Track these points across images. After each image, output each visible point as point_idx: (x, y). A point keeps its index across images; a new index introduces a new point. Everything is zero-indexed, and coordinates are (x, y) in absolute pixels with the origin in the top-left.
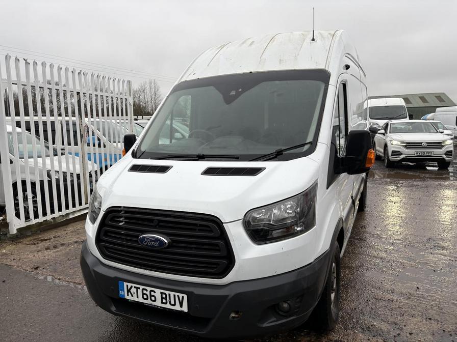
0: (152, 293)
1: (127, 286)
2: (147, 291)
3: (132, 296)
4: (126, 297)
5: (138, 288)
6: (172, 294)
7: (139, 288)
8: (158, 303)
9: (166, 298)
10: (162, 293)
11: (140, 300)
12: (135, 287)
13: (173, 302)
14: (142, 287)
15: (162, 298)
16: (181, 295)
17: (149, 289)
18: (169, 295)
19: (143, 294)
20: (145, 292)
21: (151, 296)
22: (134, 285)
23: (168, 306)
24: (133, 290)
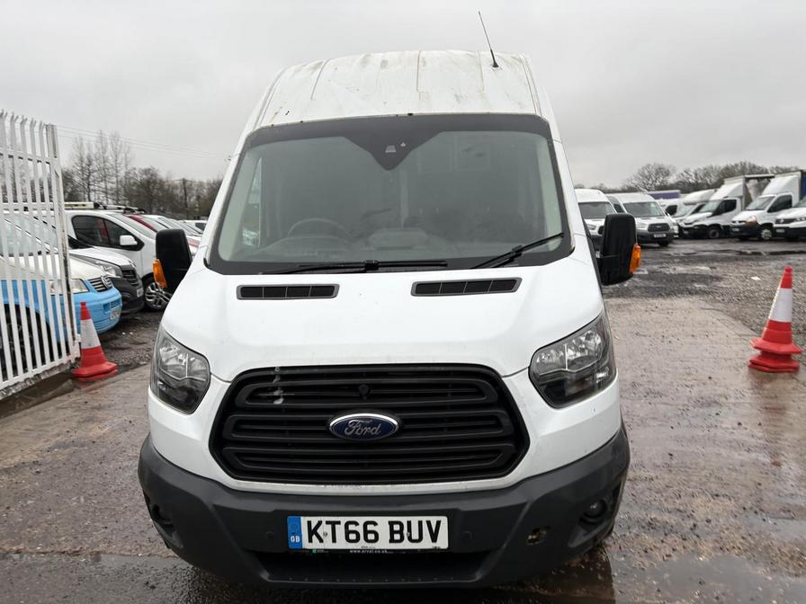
0: (370, 527)
1: (309, 523)
2: (356, 524)
3: (321, 541)
4: (306, 545)
5: (333, 524)
6: (415, 520)
7: (339, 523)
8: (384, 544)
9: (401, 532)
10: (392, 524)
11: (341, 544)
12: (327, 523)
13: (415, 536)
14: (344, 520)
15: (392, 532)
16: (433, 520)
17: (361, 520)
18: (409, 523)
19: (348, 532)
20: (351, 527)
21: (366, 532)
22: (324, 519)
23: (406, 545)
24: (325, 529)
